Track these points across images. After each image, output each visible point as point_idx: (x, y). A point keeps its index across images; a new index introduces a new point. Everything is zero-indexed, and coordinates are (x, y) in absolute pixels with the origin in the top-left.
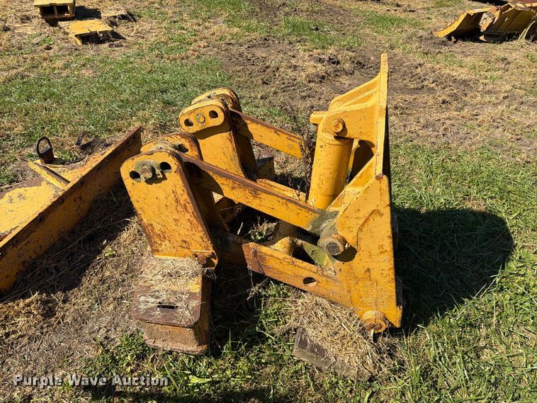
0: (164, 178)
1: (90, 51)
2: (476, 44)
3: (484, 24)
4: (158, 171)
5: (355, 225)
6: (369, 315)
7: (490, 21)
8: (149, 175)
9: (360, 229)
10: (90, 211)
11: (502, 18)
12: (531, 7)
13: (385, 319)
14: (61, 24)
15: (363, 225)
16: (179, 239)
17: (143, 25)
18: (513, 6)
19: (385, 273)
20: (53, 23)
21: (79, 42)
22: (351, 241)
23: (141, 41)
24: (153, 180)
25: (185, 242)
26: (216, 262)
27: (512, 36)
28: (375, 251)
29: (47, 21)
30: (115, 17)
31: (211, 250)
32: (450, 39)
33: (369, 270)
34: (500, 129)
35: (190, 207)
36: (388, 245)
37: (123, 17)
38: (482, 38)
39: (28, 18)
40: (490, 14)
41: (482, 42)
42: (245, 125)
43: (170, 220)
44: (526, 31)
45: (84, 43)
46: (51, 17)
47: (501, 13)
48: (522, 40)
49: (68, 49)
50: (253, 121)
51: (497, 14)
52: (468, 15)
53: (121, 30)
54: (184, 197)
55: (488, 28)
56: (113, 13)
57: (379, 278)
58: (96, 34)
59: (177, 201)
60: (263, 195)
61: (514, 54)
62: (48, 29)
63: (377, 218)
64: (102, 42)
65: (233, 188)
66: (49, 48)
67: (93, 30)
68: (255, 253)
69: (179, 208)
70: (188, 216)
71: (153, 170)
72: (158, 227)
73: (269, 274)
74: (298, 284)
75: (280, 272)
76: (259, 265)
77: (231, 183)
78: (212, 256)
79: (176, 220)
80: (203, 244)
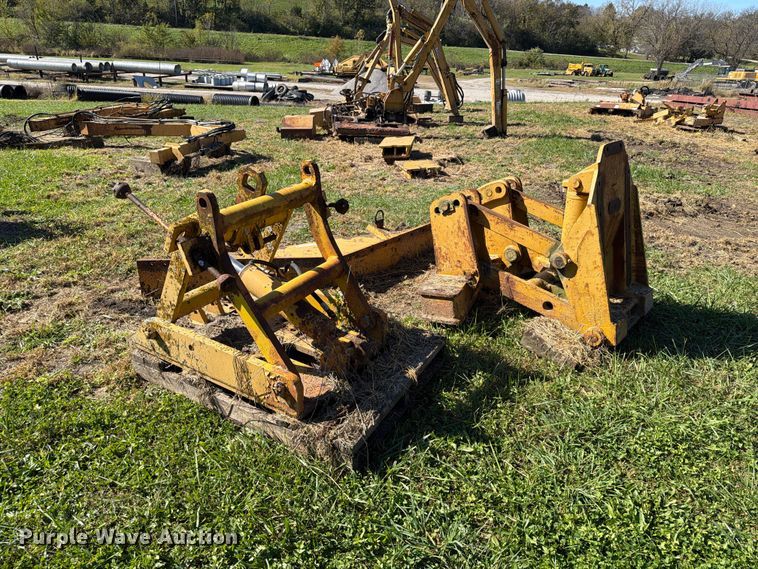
0: (454, 211)
1: (418, 182)
4: (451, 206)
5: (576, 243)
6: (590, 329)
8: (446, 208)
9: (579, 248)
10: (399, 262)
13: (601, 333)
14: (396, 162)
15: (581, 244)
16: (456, 260)
17: (469, 167)
19: (599, 287)
20: (390, 162)
21: (409, 176)
22: (573, 258)
23: (464, 178)
24: (447, 212)
25: (459, 261)
26: (477, 279)
28: (591, 267)
29: (386, 160)
30: (445, 160)
31: (476, 269)
33: (587, 285)
35: (467, 232)
36: (599, 259)
37: (453, 160)
39: (371, 158)
42: (522, 200)
43: (452, 243)
45: (413, 177)
46: (390, 157)
49: (398, 181)
50: (528, 197)
53: (448, 170)
54: (464, 224)
56: (444, 157)
57: (595, 292)
58: (425, 170)
59: (459, 228)
60: (516, 228)
62: (386, 166)
63: (590, 238)
64: (429, 177)
65: (497, 223)
66: (384, 179)
67: (423, 167)
68: (508, 278)
69: (460, 234)
70: (464, 240)
71: (449, 205)
72: (444, 250)
73: (517, 299)
74: (539, 308)
75: (525, 297)
76: (511, 291)
77: (496, 219)
78: (476, 274)
79: (456, 244)
80: (471, 263)
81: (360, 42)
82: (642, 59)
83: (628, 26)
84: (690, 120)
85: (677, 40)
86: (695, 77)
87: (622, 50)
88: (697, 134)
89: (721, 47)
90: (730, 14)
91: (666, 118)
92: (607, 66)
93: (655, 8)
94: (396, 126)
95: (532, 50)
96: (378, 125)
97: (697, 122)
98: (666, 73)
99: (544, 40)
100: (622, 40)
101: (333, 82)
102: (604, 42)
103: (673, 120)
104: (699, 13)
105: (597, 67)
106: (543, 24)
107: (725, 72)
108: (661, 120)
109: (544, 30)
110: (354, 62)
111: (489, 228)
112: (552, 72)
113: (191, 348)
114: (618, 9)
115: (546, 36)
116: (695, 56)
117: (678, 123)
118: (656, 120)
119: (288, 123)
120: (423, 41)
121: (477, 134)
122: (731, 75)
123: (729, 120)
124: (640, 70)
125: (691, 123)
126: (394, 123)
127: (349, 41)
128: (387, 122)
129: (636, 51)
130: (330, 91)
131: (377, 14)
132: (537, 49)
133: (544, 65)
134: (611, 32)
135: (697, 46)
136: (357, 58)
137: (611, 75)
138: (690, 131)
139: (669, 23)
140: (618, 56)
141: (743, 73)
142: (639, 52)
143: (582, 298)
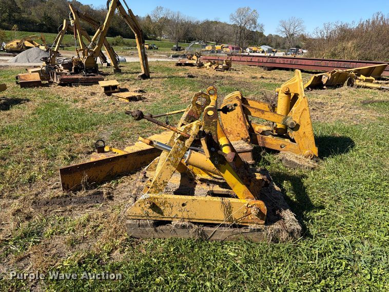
0: (235, 109)
1: (134, 103)
2: (322, 91)
3: (324, 80)
4: (233, 107)
5: (298, 115)
7: (327, 78)
8: (231, 108)
9: (300, 117)
11: (332, 77)
12: (346, 71)
14: (113, 94)
15: (301, 115)
16: (236, 133)
18: (337, 71)
19: (310, 133)
20: (109, 94)
21: (127, 101)
22: (297, 122)
24: (231, 110)
25: (238, 133)
26: (249, 140)
27: (340, 85)
28: (306, 124)
29: (106, 94)
31: (248, 135)
32: (308, 89)
33: (304, 133)
34: (342, 116)
35: (242, 118)
36: (309, 120)
38: (325, 87)
39: (94, 93)
40: (326, 76)
41: (325, 89)
43: (234, 125)
44: (346, 82)
45: (130, 101)
46: (109, 91)
47: (331, 75)
48: (345, 86)
51: (330, 75)
52: (315, 76)
54: (241, 115)
55: (327, 82)
57: (308, 135)
58: (134, 97)
59: (238, 117)
60: (266, 113)
61: (343, 92)
63: (305, 111)
64: (138, 100)
65: (254, 112)
68: (262, 137)
69: (238, 120)
70: (241, 122)
72: (229, 129)
73: (267, 146)
74: (278, 148)
75: (272, 144)
76: (263, 143)
77: (254, 110)
78: (248, 138)
79: (236, 125)
80: (245, 133)
81: (16, 32)
82: (168, 41)
83: (158, 26)
84: (220, 67)
85: (182, 32)
86: (193, 49)
87: (158, 37)
88: (225, 72)
89: (199, 36)
90: (199, 22)
91: (210, 66)
92: (155, 45)
93: (169, 18)
94: (94, 76)
95: (117, 37)
96: (84, 76)
97: (223, 67)
98: (180, 48)
99: (122, 32)
100: (157, 33)
101: (5, 55)
102: (150, 33)
103: (214, 67)
104: (187, 21)
105: (150, 45)
106: (119, 24)
107: (204, 46)
108: (208, 67)
109: (120, 27)
110: (17, 43)
111: (251, 115)
112: (130, 48)
113: (183, 205)
114: (152, 18)
115: (122, 30)
116: (190, 40)
117: (216, 68)
118: (206, 67)
119: (23, 78)
120: (101, 30)
121: (136, 78)
122: (207, 48)
123: (233, 65)
124: (169, 46)
125: (221, 68)
126: (93, 74)
127: (8, 31)
128: (88, 74)
129: (164, 37)
130: (7, 60)
131: (23, 16)
132: (120, 36)
133: (124, 44)
134: (152, 29)
135: (190, 35)
136: (19, 41)
137: (157, 49)
138: (222, 71)
139: (177, 25)
140: (157, 40)
141: (211, 47)
142: (166, 38)
143: (302, 139)
